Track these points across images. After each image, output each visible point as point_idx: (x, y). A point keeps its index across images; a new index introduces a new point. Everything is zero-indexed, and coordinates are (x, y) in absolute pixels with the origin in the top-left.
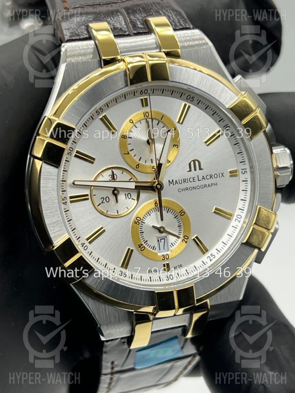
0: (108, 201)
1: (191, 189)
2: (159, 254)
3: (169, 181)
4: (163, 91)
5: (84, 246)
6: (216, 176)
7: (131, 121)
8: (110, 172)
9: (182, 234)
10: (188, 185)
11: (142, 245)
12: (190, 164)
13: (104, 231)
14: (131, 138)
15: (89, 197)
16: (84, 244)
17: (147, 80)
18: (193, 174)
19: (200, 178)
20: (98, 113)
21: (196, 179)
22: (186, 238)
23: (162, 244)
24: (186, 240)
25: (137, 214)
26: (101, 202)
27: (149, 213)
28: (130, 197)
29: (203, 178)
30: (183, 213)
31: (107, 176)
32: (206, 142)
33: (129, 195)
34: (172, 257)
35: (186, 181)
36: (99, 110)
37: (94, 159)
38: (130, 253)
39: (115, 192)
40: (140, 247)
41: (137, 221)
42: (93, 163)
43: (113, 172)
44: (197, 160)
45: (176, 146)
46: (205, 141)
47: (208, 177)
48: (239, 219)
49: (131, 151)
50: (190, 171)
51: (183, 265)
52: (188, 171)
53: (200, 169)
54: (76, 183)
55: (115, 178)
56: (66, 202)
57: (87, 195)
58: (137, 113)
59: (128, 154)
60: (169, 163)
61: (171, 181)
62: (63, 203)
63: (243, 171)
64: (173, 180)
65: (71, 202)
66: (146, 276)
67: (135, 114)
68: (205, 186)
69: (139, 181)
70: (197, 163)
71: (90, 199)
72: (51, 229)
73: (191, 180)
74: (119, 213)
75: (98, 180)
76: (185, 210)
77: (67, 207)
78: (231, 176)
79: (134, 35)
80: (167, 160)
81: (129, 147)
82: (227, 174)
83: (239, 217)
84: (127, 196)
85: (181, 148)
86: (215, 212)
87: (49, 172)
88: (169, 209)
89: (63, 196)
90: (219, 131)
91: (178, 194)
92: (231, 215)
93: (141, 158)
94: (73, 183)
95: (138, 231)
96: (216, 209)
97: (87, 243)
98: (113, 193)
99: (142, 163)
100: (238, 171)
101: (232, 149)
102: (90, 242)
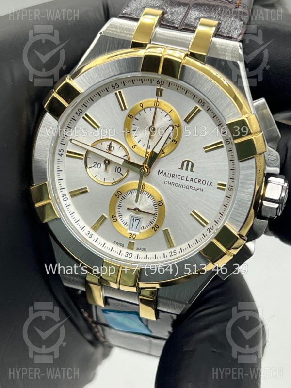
0: (99, 167)
1: (177, 185)
2: (128, 231)
3: (159, 171)
4: (178, 87)
5: (65, 197)
6: (204, 182)
7: (141, 105)
8: (108, 143)
9: (155, 222)
10: (176, 181)
11: (115, 217)
12: (183, 162)
13: (86, 191)
14: (138, 120)
15: (83, 157)
16: (66, 195)
18: (184, 172)
19: (189, 179)
20: (114, 88)
21: (185, 178)
22: (156, 228)
23: (135, 224)
25: (119, 189)
26: (92, 166)
27: (131, 191)
28: (119, 171)
29: (192, 180)
30: (161, 204)
31: (105, 145)
32: (205, 148)
33: (119, 169)
34: (138, 238)
35: (175, 177)
36: (115, 85)
37: (98, 127)
38: (103, 218)
39: (107, 162)
40: (113, 218)
41: (117, 194)
42: (96, 129)
43: (110, 144)
44: (191, 162)
45: (175, 141)
46: (204, 146)
47: (197, 181)
48: (211, 230)
49: (133, 131)
50: (182, 168)
51: (146, 250)
52: (180, 169)
53: (191, 170)
54: (73, 141)
55: (112, 149)
56: (62, 154)
57: (82, 155)
58: (149, 99)
59: (130, 133)
60: (163, 155)
61: (161, 172)
62: (59, 154)
63: (231, 187)
64: (162, 171)
65: (67, 156)
66: (109, 245)
67: (147, 100)
68: (191, 187)
69: (131, 161)
70: (190, 164)
71: (84, 159)
73: (180, 177)
74: (105, 182)
75: (95, 147)
76: (165, 201)
77: (61, 159)
78: (218, 188)
79: (180, 30)
80: (162, 151)
81: (133, 127)
82: (215, 185)
83: (212, 228)
84: (116, 169)
85: (179, 145)
86: (191, 214)
87: (49, 123)
88: (150, 196)
89: (61, 148)
90: (221, 142)
91: (163, 185)
92: (206, 223)
93: (140, 140)
94: (71, 140)
95: (116, 204)
96: (194, 212)
97: (68, 196)
98: (105, 162)
99: (139, 145)
100: (227, 186)
101: (228, 164)
102: (72, 196)
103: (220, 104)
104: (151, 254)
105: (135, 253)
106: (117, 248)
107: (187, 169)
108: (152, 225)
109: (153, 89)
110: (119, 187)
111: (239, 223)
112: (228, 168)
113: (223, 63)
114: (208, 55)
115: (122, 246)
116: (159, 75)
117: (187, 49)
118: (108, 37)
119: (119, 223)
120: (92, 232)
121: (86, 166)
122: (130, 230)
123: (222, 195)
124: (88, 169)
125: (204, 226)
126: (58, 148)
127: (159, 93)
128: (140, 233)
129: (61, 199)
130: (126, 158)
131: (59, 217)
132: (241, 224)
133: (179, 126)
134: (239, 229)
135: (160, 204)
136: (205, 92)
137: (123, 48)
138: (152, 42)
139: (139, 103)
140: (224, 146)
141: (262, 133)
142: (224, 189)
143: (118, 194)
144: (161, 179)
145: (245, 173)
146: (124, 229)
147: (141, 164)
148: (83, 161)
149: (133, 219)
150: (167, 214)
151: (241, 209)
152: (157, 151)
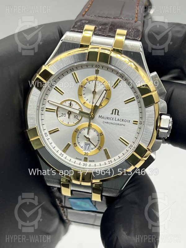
0: (65, 116)
1: (110, 123)
2: (84, 151)
3: (99, 116)
4: (108, 69)
5: (46, 134)
6: (125, 121)
7: (87, 80)
9: (99, 145)
10: (109, 121)
11: (76, 143)
12: (113, 110)
13: (58, 130)
14: (85, 88)
15: (56, 111)
17: (96, 61)
18: (113, 116)
20: (71, 71)
21: (114, 119)
22: (100, 148)
23: (87, 147)
24: (99, 149)
26: (61, 116)
27: (84, 129)
29: (118, 120)
31: (68, 103)
32: (125, 102)
33: (77, 116)
34: (90, 155)
35: (109, 119)
36: (71, 69)
37: (63, 93)
38: (69, 145)
39: (70, 113)
40: (74, 144)
42: (62, 95)
43: (71, 102)
45: (107, 99)
47: (121, 120)
48: (131, 147)
49: (84, 94)
50: (112, 114)
51: (95, 161)
52: (111, 114)
53: (118, 115)
54: (49, 102)
55: (72, 105)
56: (43, 110)
57: (55, 110)
58: (92, 76)
59: (81, 95)
60: (101, 107)
62: (41, 110)
63: (141, 122)
64: (101, 116)
65: (46, 111)
66: (73, 160)
67: (90, 76)
68: (118, 124)
69: (83, 111)
70: (117, 111)
72: (30, 120)
73: (111, 119)
74: (69, 124)
75: (62, 104)
76: (104, 133)
77: (43, 113)
78: (133, 123)
79: (106, 36)
80: (101, 105)
81: (83, 92)
82: (132, 122)
83: (131, 146)
84: (75, 117)
85: (110, 101)
86: (119, 139)
87: (36, 92)
88: (95, 130)
89: (42, 107)
90: (134, 98)
91: (102, 124)
92: (128, 144)
93: (88, 99)
94: (48, 101)
95: (76, 136)
96: (121, 138)
97: (48, 134)
98: (68, 113)
99: (87, 102)
100: (138, 122)
101: (138, 110)
102: (50, 134)
103: (132, 77)
104: (98, 164)
105: (88, 163)
106: (78, 162)
107: (115, 114)
108: (97, 147)
109: (94, 70)
110: (77, 127)
111: (147, 142)
112: (138, 112)
113: (132, 53)
114: (124, 50)
115: (81, 160)
116: (97, 62)
117: (111, 47)
118: (66, 42)
119: (78, 147)
120: (63, 153)
121: (57, 116)
122: (84, 150)
123: (136, 127)
124: (58, 118)
125: (127, 146)
126: (41, 106)
127: (97, 72)
128: (90, 152)
129: (44, 135)
130: (80, 110)
131: (44, 146)
132: (149, 143)
133: (109, 90)
134: (147, 146)
135: (101, 134)
136: (124, 70)
137: (75, 48)
138: (91, 44)
139: (86, 78)
140: (136, 99)
141: (156, 91)
142: (137, 124)
143: (77, 131)
144: (101, 120)
145: (149, 114)
146: (81, 150)
147: (89, 113)
148: (56, 113)
149: (86, 144)
150: (105, 140)
151: (148, 134)
152: (98, 104)
